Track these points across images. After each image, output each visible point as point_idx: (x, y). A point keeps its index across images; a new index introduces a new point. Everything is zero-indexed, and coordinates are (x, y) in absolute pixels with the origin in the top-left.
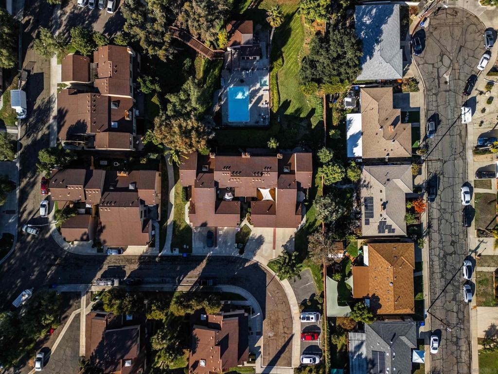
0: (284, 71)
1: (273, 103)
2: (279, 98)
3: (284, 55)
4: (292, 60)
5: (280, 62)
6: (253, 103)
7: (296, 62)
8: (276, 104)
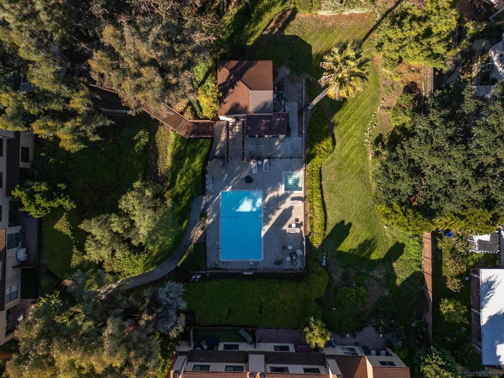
0: (335, 163)
1: (312, 226)
2: (326, 218)
3: (335, 132)
4: (353, 141)
5: (328, 146)
6: (271, 222)
7: (361, 145)
8: (318, 229)
